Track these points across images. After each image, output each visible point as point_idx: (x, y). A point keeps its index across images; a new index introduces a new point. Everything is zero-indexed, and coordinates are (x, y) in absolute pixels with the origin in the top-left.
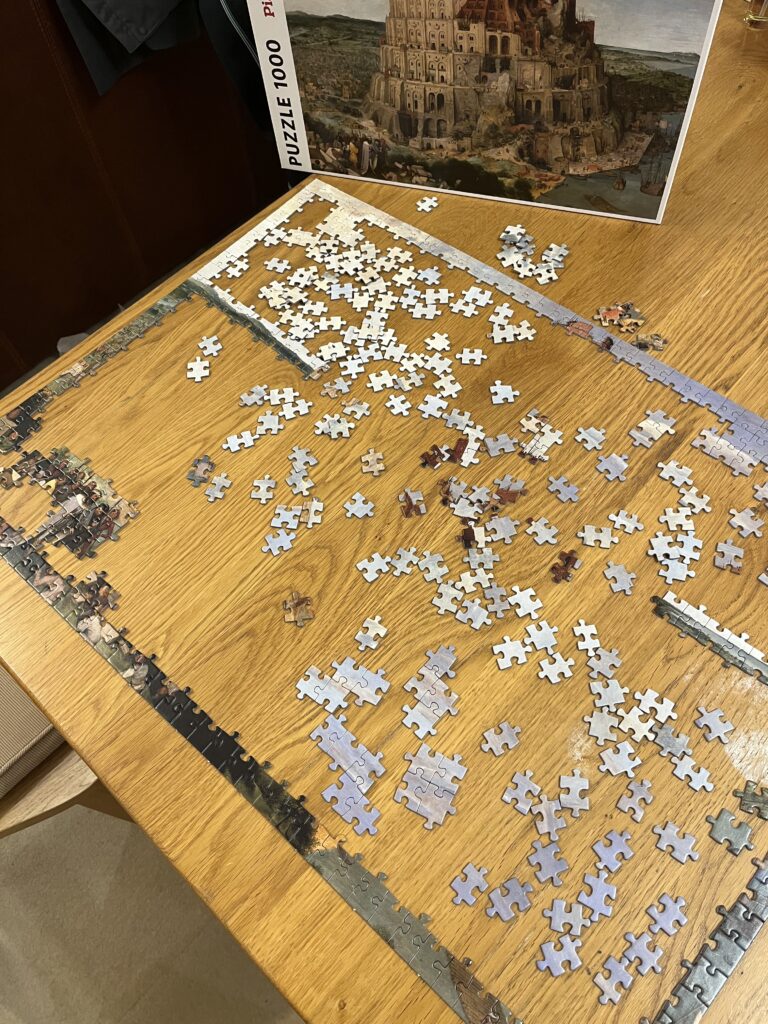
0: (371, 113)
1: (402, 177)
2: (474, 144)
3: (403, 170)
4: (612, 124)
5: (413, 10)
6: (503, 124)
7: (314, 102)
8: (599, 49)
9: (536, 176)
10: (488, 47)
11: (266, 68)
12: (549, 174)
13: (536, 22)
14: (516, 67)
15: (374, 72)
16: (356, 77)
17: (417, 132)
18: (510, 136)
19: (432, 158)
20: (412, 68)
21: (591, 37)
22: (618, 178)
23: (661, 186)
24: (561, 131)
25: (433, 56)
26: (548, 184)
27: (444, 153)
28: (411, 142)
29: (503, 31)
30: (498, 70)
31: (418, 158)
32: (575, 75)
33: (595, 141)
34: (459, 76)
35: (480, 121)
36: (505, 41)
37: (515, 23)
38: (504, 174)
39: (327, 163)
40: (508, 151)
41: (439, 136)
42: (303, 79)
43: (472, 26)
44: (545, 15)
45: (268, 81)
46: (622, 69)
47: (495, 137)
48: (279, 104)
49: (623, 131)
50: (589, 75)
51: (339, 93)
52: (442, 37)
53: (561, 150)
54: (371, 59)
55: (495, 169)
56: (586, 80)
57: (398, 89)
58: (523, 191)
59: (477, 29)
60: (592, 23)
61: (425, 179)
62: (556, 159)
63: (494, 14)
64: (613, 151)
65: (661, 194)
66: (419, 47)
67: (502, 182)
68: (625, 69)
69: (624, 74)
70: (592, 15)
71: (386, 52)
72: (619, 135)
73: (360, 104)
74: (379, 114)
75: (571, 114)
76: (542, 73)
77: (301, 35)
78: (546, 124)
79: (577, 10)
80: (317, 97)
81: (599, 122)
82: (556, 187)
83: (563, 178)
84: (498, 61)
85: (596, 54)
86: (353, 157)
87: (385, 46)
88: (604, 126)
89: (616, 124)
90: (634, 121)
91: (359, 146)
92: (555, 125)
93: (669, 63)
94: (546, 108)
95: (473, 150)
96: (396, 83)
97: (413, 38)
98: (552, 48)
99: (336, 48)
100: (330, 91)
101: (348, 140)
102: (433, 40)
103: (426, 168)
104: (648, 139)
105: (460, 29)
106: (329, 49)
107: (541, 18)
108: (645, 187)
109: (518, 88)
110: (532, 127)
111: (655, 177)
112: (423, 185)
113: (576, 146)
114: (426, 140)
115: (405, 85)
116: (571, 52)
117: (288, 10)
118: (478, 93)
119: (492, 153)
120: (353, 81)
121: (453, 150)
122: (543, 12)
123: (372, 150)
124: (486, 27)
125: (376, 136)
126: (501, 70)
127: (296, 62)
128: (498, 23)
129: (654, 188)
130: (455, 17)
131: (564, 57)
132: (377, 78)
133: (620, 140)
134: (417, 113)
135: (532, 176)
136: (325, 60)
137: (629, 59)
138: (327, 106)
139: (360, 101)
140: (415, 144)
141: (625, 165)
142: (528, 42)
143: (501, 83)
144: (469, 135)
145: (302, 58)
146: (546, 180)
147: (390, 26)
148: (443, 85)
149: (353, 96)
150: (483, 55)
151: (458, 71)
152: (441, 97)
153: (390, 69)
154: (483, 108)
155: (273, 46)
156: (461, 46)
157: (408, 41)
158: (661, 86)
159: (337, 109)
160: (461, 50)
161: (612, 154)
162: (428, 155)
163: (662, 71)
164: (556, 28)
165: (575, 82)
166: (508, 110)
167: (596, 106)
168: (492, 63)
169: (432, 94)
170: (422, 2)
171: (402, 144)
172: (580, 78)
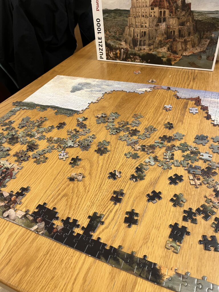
0: (124, 39)
1: (132, 60)
2: (154, 47)
3: (133, 58)
4: (197, 37)
5: (138, 5)
6: (163, 40)
8: (193, 12)
9: (173, 57)
10: (159, 15)
11: (96, 27)
12: (177, 56)
13: (174, 5)
14: (167, 20)
15: (126, 26)
16: (121, 28)
17: (137, 45)
18: (165, 43)
19: (142, 53)
20: (137, 24)
21: (190, 8)
23: (213, 57)
24: (181, 40)
25: (143, 19)
26: (177, 59)
27: (145, 51)
28: (136, 48)
29: (164, 9)
30: (162, 22)
31: (137, 53)
32: (185, 21)
33: (192, 43)
34: (151, 25)
35: (156, 39)
36: (164, 12)
37: (167, 6)
38: (163, 57)
39: (111, 57)
40: (164, 49)
41: (144, 45)
42: (106, 30)
43: (155, 8)
44: (176, 3)
45: (96, 31)
46: (200, 18)
47: (161, 45)
48: (99, 39)
49: (200, 39)
50: (190, 21)
51: (116, 34)
52: (146, 13)
53: (181, 47)
54: (125, 22)
55: (160, 55)
56: (189, 23)
57: (133, 31)
58: (169, 63)
59: (156, 9)
60: (190, 4)
61: (139, 60)
62: (180, 50)
63: (161, 4)
64: (197, 46)
65: (213, 60)
66: (139, 17)
67: (162, 60)
69: (200, 19)
70: (190, 1)
71: (130, 19)
72: (199, 40)
73: (121, 37)
74: (127, 39)
75: (184, 34)
76: (175, 22)
77: (106, 16)
78: (176, 39)
80: (109, 36)
81: (193, 37)
82: (179, 60)
83: (181, 57)
84: (162, 19)
85: (192, 14)
86: (118, 55)
87: (129, 17)
88: (194, 38)
89: (198, 37)
90: (204, 35)
91: (120, 51)
92: (179, 39)
94: (177, 33)
95: (154, 49)
96: (132, 29)
97: (137, 14)
98: (178, 13)
99: (116, 19)
100: (113, 34)
101: (117, 49)
102: (143, 14)
103: (140, 56)
104: (209, 41)
105: (151, 10)
106: (114, 20)
108: (208, 58)
109: (168, 27)
110: (172, 40)
111: (211, 54)
112: (138, 62)
113: (186, 45)
114: (140, 47)
115: (135, 29)
116: (184, 14)
117: (103, 9)
118: (156, 30)
119: (160, 50)
120: (120, 29)
121: (148, 50)
123: (124, 52)
124: (159, 8)
125: (125, 47)
126: (163, 22)
127: (104, 25)
128: (162, 7)
129: (211, 58)
130: (150, 6)
131: (182, 16)
132: (127, 28)
133: (199, 42)
134: (137, 38)
135: (172, 57)
136: (112, 23)
137: (202, 14)
138: (112, 39)
139: (121, 36)
140: (137, 49)
141: (201, 50)
142: (171, 12)
143: (163, 26)
144: (153, 44)
145: (106, 24)
146: (176, 58)
147: (131, 11)
148: (146, 28)
149: (119, 35)
150: (158, 17)
151: (150, 23)
152: (145, 32)
153: (131, 25)
154: (157, 35)
155: (98, 20)
156: (151, 15)
157: (136, 15)
158: (212, 22)
159: (115, 39)
160: (151, 16)
161: (197, 47)
162: (140, 52)
163: (212, 17)
164: (180, 6)
165: (185, 24)
166: (165, 35)
167: (192, 31)
168: (161, 20)
169: (142, 32)
170: (141, 3)
171: (133, 49)
172: (187, 22)
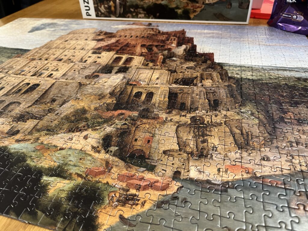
3: (134, 12)
9: (192, 7)
12: (198, 5)
23: (248, 4)
31: (140, 5)
38: (177, 8)
61: (143, 15)
65: (248, 8)
67: (177, 12)
83: (203, 6)
86: (113, 9)
91: (115, 2)
103: (144, 9)
108: (241, 5)
112: (143, 18)
123: (120, 4)
146: (196, 8)
162: (144, 3)
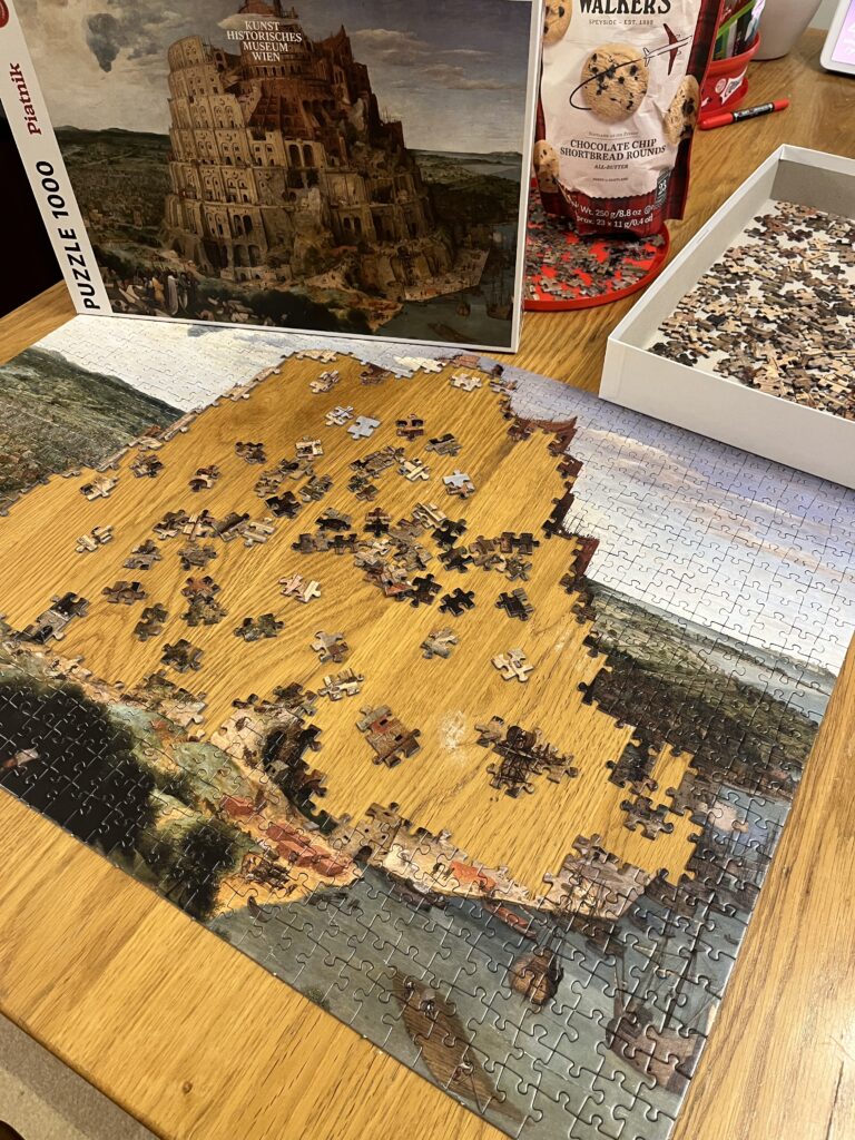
0: (171, 241)
1: (218, 315)
2: (294, 271)
4: (442, 240)
5: (199, 119)
6: (323, 247)
7: (102, 232)
8: (412, 154)
9: (370, 305)
10: (290, 159)
11: (40, 195)
12: (385, 302)
13: (338, 127)
14: (324, 180)
15: (167, 194)
16: (147, 200)
17: (227, 261)
18: (333, 260)
19: (250, 291)
20: (209, 187)
21: (400, 140)
22: (460, 301)
23: (509, 308)
24: (388, 251)
25: (231, 172)
26: (386, 313)
27: (263, 284)
28: (223, 273)
29: (303, 139)
30: (306, 185)
31: (233, 292)
33: (428, 261)
34: (264, 194)
35: (297, 244)
36: (307, 150)
37: (315, 129)
38: (334, 304)
39: (129, 304)
40: (333, 278)
41: (254, 264)
42: (86, 206)
43: (267, 134)
44: (346, 118)
45: (45, 210)
46: (441, 176)
47: (316, 262)
48: (63, 236)
49: (455, 249)
50: (406, 185)
51: (130, 220)
52: (237, 149)
53: (391, 274)
54: (160, 178)
55: (325, 300)
56: (405, 192)
57: (197, 212)
58: (359, 325)
59: (273, 138)
60: (399, 124)
61: (246, 316)
62: (389, 284)
63: (289, 119)
64: (449, 271)
65: (511, 317)
66: (212, 162)
67: (333, 314)
68: (444, 176)
69: (444, 181)
71: (176, 170)
72: (452, 253)
73: (156, 232)
74: (181, 243)
75: (396, 231)
76: (355, 187)
77: (74, 154)
78: (370, 245)
79: (380, 109)
80: (105, 226)
81: (427, 239)
82: (395, 317)
83: (400, 306)
84: (304, 175)
85: (410, 161)
86: (159, 295)
87: (174, 163)
88: (432, 243)
89: (447, 240)
90: (466, 235)
91: (164, 282)
92: (380, 245)
93: (490, 166)
94: (367, 226)
96: (193, 206)
97: (203, 151)
98: (361, 157)
99: (118, 168)
100: (119, 219)
101: (150, 274)
102: (226, 154)
103: (245, 302)
104: (484, 256)
105: (255, 139)
106: (110, 168)
107: (342, 122)
108: (492, 310)
109: (331, 204)
110: (355, 249)
111: (501, 298)
112: (244, 323)
113: (408, 268)
114: (240, 269)
115: (205, 207)
116: (383, 160)
117: (56, 126)
118: (289, 214)
119: (316, 281)
120: (144, 205)
121: (272, 280)
122: (343, 115)
123: (179, 285)
124: (283, 136)
125: (181, 269)
126: (310, 185)
127: (74, 188)
128: (296, 130)
129: (501, 311)
130: (248, 125)
131: (375, 167)
132: (171, 200)
133: (454, 260)
134: (223, 239)
135: (366, 304)
136: (107, 182)
137: (447, 164)
138: (118, 236)
139: (155, 228)
140: (227, 275)
141: (465, 286)
142: (333, 151)
143: (312, 200)
144: (287, 262)
145: (80, 181)
146: (382, 309)
147: (176, 138)
148: (248, 205)
149: (146, 223)
150: (287, 169)
151: (262, 189)
152: (247, 219)
153: (184, 190)
154: (297, 229)
155: (45, 169)
156: (260, 159)
157: (199, 156)
158: (487, 194)
159: (130, 238)
160: (261, 165)
161: (448, 275)
162: (244, 288)
163: (484, 176)
164: (361, 132)
165: (392, 194)
166: (326, 230)
167: (421, 221)
168: (298, 177)
169: (237, 217)
170: (207, 110)
171: (212, 276)
172: (397, 190)
